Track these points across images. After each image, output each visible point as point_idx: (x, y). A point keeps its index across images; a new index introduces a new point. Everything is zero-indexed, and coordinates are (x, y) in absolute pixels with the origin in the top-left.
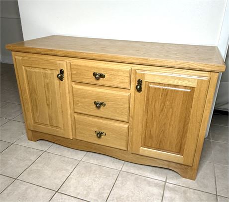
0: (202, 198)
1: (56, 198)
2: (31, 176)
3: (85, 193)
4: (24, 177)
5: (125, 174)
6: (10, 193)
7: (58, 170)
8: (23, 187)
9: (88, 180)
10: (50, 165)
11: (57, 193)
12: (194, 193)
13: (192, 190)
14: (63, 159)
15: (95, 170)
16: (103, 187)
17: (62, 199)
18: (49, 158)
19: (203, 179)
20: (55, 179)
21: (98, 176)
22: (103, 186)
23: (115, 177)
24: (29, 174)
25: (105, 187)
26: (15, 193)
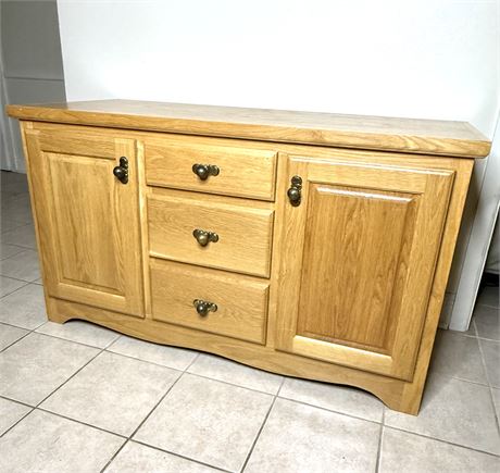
0: (471, 464)
1: (127, 452)
2: (70, 403)
3: (195, 443)
4: (54, 404)
5: (286, 404)
6: (19, 438)
7: (132, 392)
8: (52, 426)
9: (203, 415)
10: (115, 380)
11: (130, 442)
12: (451, 451)
13: (446, 445)
14: (144, 367)
15: (218, 395)
16: (238, 433)
17: (141, 456)
18: (112, 364)
19: (470, 420)
20: (126, 410)
21: (224, 407)
22: (236, 429)
23: (264, 410)
24: (66, 398)
25: (242, 432)
26: (32, 440)
